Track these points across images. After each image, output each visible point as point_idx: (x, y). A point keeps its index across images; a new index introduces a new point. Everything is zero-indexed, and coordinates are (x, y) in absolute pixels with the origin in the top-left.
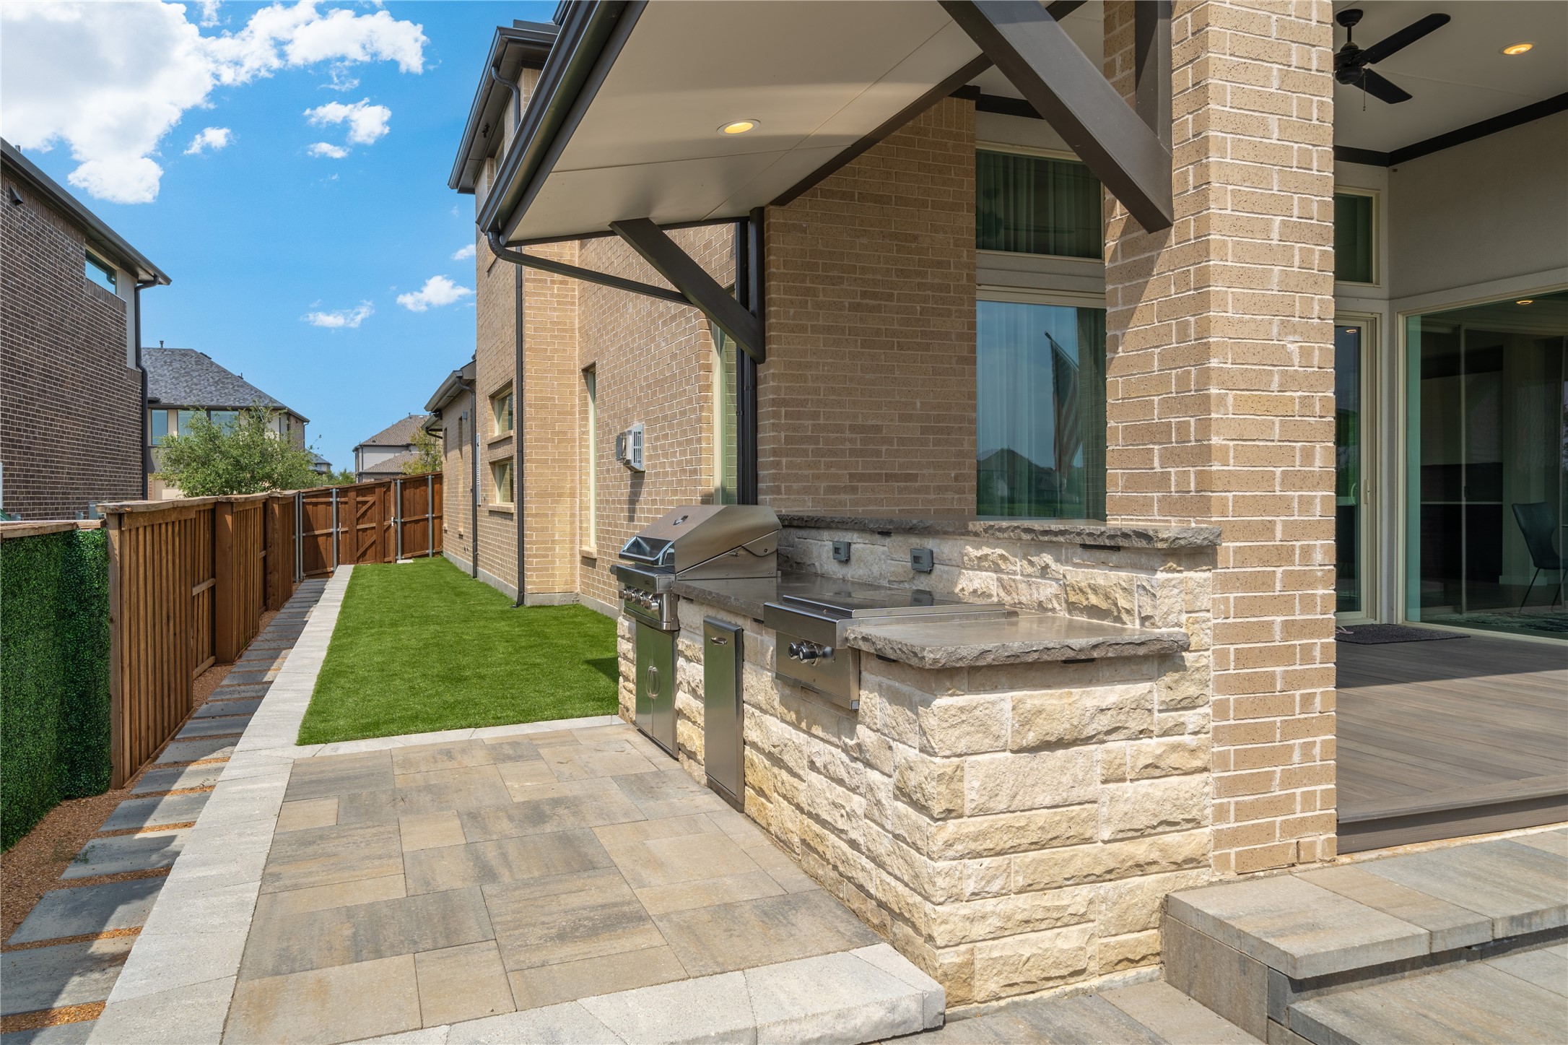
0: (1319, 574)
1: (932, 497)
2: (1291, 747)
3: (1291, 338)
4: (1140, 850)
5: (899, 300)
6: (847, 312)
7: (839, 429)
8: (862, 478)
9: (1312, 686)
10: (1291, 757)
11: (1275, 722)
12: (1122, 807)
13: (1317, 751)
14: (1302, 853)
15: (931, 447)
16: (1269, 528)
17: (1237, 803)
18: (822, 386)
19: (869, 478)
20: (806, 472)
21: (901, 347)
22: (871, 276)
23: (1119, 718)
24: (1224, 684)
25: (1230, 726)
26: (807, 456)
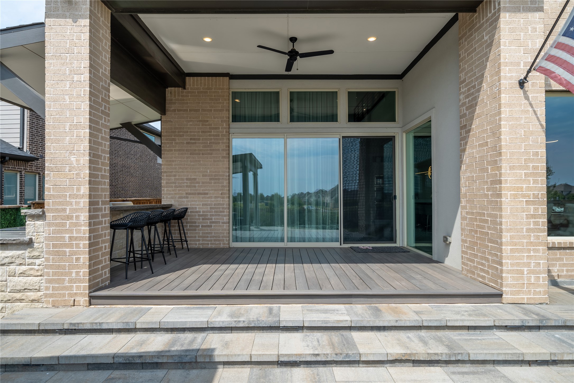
0: (83, 223)
1: (213, 199)
2: (72, 272)
3: (73, 157)
4: (18, 296)
5: (202, 140)
6: (185, 145)
7: (182, 179)
8: (190, 194)
9: (80, 255)
10: (72, 275)
11: (66, 265)
12: (12, 284)
13: (81, 274)
14: (75, 303)
15: (213, 184)
16: (64, 210)
17: (52, 286)
18: (177, 167)
19: (193, 194)
20: (172, 192)
21: (203, 154)
22: (193, 134)
23: (12, 259)
24: (48, 253)
25: (50, 264)
26: (173, 188)
